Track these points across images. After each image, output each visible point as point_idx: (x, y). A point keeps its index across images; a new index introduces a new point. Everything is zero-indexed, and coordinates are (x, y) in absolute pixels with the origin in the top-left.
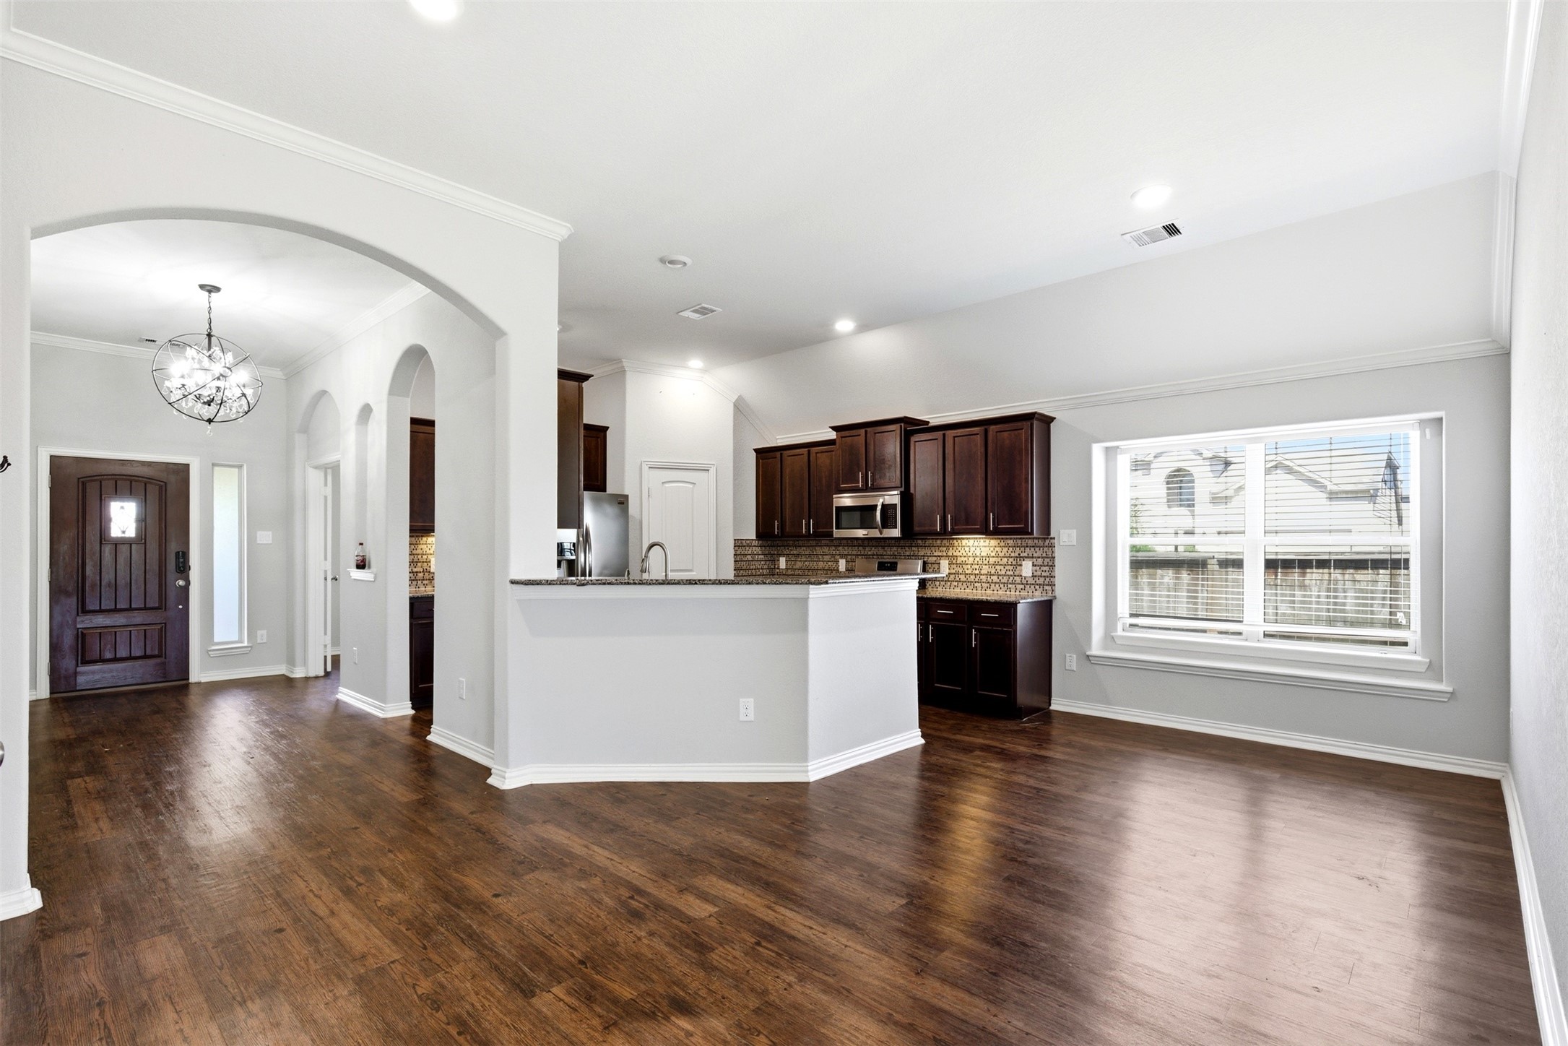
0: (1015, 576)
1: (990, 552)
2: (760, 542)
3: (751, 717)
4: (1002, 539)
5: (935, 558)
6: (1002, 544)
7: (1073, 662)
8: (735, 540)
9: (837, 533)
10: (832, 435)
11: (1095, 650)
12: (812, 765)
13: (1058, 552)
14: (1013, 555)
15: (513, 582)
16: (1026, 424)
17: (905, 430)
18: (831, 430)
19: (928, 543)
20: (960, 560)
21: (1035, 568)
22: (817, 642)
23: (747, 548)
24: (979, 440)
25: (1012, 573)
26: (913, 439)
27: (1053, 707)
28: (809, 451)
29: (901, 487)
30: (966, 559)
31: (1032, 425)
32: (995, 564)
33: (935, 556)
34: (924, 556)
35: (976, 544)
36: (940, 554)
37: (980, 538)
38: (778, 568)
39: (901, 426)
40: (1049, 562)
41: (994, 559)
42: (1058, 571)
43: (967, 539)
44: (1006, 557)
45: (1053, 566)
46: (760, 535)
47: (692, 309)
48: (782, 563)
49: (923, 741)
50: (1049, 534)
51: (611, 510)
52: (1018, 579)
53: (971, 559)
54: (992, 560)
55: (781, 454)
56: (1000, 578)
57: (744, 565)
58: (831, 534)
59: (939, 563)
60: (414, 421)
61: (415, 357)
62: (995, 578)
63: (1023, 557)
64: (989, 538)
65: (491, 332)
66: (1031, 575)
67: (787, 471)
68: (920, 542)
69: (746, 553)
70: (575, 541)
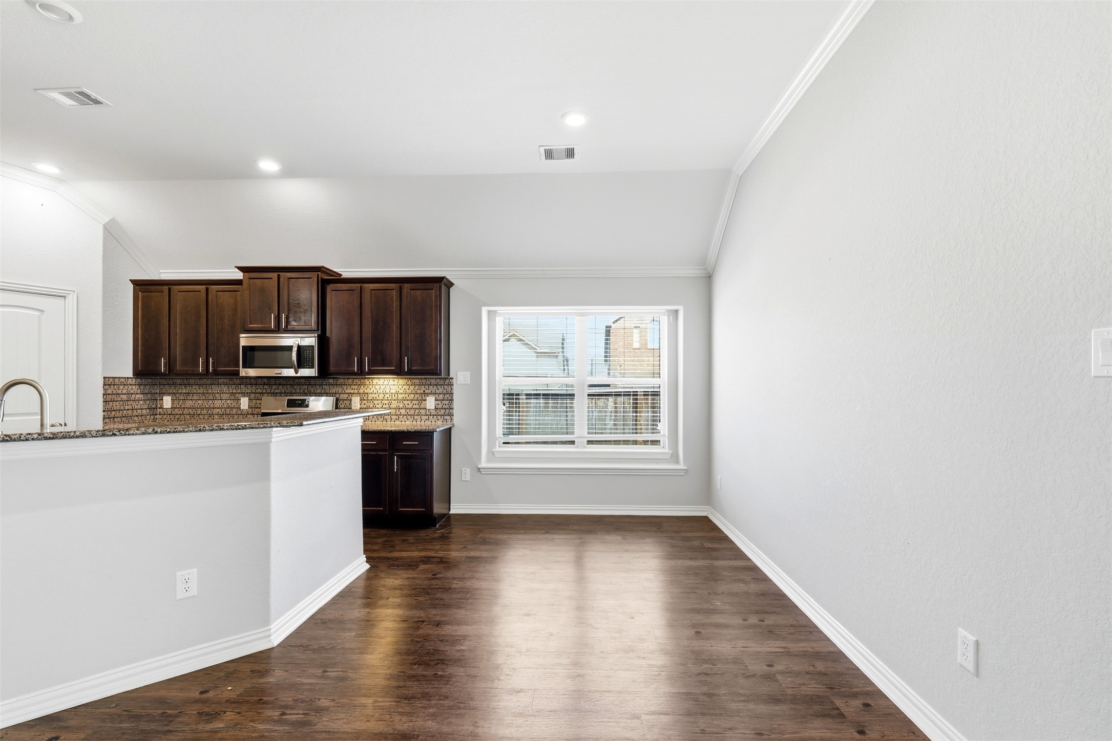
0: (420, 409)
1: (398, 389)
2: (139, 380)
3: (194, 591)
4: (410, 378)
5: (347, 395)
6: (409, 383)
7: (467, 474)
8: (104, 378)
9: (244, 372)
10: (239, 275)
11: (484, 464)
12: (274, 627)
13: (456, 390)
14: (418, 392)
16: (436, 285)
17: (322, 279)
18: (237, 270)
19: (340, 381)
20: (370, 397)
21: (437, 402)
23: (121, 387)
24: (394, 294)
25: (418, 407)
26: (330, 288)
27: (452, 512)
28: (207, 289)
29: (318, 330)
30: (377, 395)
31: (440, 287)
32: (403, 400)
33: (347, 393)
34: (336, 393)
35: (386, 382)
36: (352, 391)
37: (389, 378)
38: (161, 408)
39: (318, 275)
40: (449, 397)
41: (402, 396)
42: (456, 404)
43: (378, 378)
44: (413, 394)
45: (452, 400)
46: (137, 373)
47: (61, 91)
48: (167, 402)
49: (368, 566)
50: (449, 376)
52: (423, 412)
53: (382, 396)
54: (400, 396)
55: (169, 289)
56: (408, 411)
57: (116, 406)
58: (237, 373)
59: (351, 400)
62: (403, 411)
63: (427, 394)
64: (398, 378)
66: (434, 408)
67: (178, 308)
68: (331, 381)
69: (120, 392)
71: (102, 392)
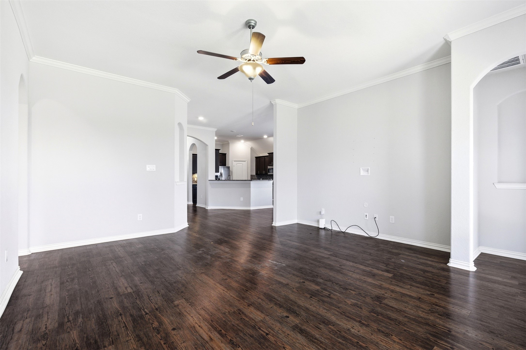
2: (256, 175)
3: (242, 200)
8: (251, 175)
10: (268, 155)
12: (251, 207)
15: (209, 180)
22: (252, 189)
23: (253, 177)
28: (264, 158)
51: (226, 169)
55: (260, 158)
58: (267, 174)
60: (193, 154)
61: (193, 145)
65: (206, 145)
67: (261, 161)
70: (220, 175)
71: (250, 177)
